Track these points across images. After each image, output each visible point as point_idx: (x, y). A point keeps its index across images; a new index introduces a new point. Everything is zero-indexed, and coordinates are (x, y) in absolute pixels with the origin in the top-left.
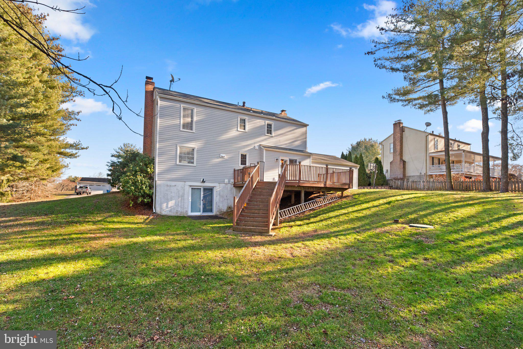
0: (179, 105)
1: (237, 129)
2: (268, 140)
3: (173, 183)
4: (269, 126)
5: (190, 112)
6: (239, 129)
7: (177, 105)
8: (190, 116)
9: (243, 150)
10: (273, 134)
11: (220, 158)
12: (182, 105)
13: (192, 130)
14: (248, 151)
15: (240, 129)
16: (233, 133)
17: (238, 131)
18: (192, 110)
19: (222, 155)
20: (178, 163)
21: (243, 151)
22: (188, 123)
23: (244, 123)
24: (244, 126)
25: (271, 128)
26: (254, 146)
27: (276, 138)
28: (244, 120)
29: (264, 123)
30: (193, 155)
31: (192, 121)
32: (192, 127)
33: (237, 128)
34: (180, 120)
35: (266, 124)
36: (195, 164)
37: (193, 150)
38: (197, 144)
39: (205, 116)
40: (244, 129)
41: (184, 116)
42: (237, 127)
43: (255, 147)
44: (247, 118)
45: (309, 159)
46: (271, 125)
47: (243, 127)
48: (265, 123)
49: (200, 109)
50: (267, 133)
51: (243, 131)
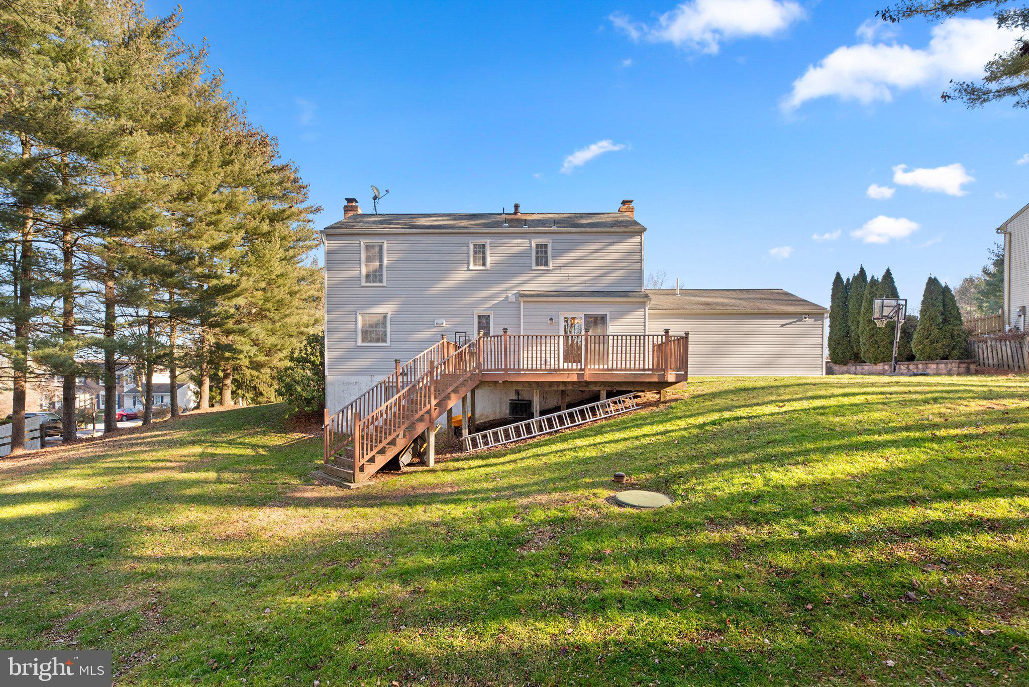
0: (357, 242)
1: (468, 267)
2: (540, 279)
3: (353, 379)
4: (542, 249)
5: (377, 249)
6: (472, 267)
7: (354, 242)
8: (377, 257)
9: (483, 306)
10: (551, 266)
11: (435, 327)
12: (363, 242)
13: (381, 282)
14: (494, 306)
15: (475, 265)
16: (460, 276)
17: (469, 270)
18: (381, 247)
19: (437, 321)
20: (359, 343)
21: (481, 310)
22: (375, 271)
23: (484, 252)
24: (484, 258)
25: (546, 252)
26: (505, 295)
27: (559, 271)
28: (484, 246)
29: (528, 245)
30: (385, 327)
31: (381, 266)
32: (381, 275)
33: (468, 264)
34: (360, 267)
35: (534, 245)
36: (388, 344)
37: (385, 317)
38: (390, 306)
39: (403, 252)
40: (484, 264)
41: (368, 260)
42: (466, 262)
43: (507, 297)
44: (489, 241)
45: (643, 310)
46: (546, 246)
47: (481, 261)
48: (530, 243)
49: (395, 241)
50: (537, 265)
51: (481, 268)
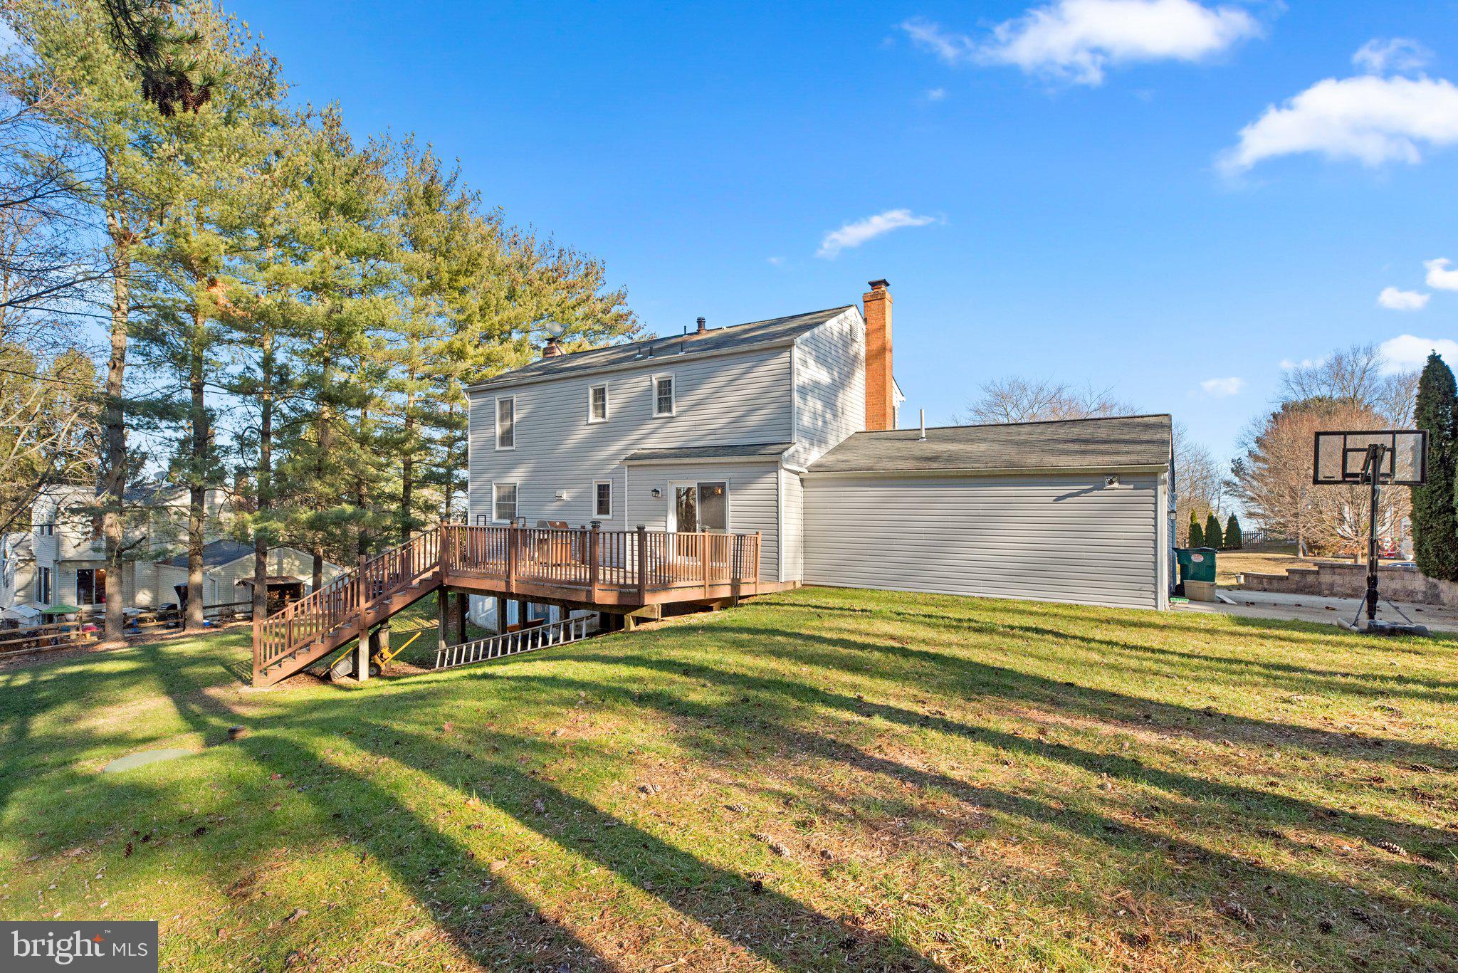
0: (494, 398)
2: (662, 430)
4: (665, 386)
6: (591, 420)
10: (675, 410)
11: (557, 500)
14: (613, 471)
15: (595, 417)
16: (580, 432)
17: (588, 424)
19: (558, 493)
20: (494, 519)
21: (601, 477)
22: (508, 432)
23: (603, 398)
24: (603, 407)
25: (669, 392)
26: (624, 457)
28: (603, 391)
29: (649, 383)
30: (515, 500)
31: (512, 425)
32: (512, 437)
33: (588, 416)
34: (495, 428)
35: (655, 382)
37: (515, 488)
38: (519, 473)
40: (603, 416)
41: (502, 418)
42: (586, 413)
44: (608, 384)
45: (774, 474)
46: (669, 383)
47: (601, 411)
48: (651, 380)
49: (524, 394)
50: (660, 410)
51: (601, 420)
